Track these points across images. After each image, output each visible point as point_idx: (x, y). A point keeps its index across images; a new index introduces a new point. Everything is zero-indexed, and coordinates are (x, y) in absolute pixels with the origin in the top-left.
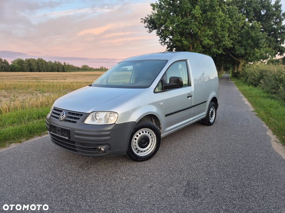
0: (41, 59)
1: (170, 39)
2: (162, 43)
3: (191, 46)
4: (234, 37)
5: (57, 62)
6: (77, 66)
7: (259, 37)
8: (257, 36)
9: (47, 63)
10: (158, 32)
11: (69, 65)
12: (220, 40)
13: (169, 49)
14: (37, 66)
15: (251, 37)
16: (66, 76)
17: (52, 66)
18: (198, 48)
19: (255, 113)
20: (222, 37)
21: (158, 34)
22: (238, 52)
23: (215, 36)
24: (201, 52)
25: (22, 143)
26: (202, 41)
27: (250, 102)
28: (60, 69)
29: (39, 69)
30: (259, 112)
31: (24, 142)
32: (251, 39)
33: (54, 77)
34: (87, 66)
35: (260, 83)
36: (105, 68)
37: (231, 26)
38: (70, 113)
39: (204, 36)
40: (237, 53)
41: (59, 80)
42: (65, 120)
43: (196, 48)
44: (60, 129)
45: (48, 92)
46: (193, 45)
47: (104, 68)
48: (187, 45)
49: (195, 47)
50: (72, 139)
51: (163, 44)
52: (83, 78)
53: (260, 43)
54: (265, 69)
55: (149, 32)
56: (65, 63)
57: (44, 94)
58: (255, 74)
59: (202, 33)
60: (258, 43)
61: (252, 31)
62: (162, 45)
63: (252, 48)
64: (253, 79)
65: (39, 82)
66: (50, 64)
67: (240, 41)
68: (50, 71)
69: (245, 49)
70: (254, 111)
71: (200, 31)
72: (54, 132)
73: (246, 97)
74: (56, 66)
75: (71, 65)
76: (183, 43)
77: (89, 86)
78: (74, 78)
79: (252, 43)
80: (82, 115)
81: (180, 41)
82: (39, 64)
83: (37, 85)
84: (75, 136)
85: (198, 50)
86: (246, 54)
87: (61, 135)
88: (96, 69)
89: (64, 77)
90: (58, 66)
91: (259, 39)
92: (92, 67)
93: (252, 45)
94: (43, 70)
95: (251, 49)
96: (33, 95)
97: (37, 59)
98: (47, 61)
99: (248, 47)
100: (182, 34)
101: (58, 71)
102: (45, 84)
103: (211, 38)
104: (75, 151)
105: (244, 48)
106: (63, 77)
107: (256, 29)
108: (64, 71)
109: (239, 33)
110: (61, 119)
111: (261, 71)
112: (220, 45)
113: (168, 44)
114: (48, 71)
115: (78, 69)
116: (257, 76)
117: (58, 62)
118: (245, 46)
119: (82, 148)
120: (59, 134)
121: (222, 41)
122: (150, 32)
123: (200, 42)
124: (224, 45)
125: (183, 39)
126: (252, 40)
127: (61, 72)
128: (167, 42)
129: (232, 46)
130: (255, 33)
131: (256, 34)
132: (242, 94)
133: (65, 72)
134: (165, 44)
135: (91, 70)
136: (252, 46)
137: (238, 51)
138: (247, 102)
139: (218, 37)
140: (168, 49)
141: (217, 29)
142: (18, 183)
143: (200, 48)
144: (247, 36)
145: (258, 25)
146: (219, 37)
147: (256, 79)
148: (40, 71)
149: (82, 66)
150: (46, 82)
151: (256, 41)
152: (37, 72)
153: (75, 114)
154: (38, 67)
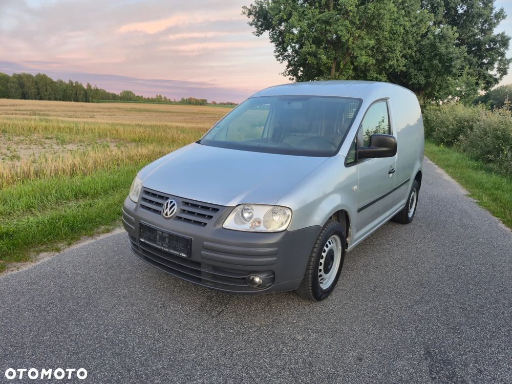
0: (44, 75)
1: (295, 51)
2: (278, 56)
3: (334, 66)
4: (407, 53)
5: (74, 82)
6: (111, 92)
7: (452, 56)
8: (450, 53)
9: (55, 83)
10: (273, 35)
11: (97, 90)
12: (384, 57)
13: (291, 68)
14: (35, 89)
15: (438, 55)
16: (93, 110)
17: (65, 90)
18: (347, 70)
19: (471, 199)
20: (388, 52)
21: (274, 40)
22: (414, 81)
23: (377, 49)
24: (350, 78)
25: (62, 252)
26: (357, 57)
27: (454, 178)
28: (80, 97)
29: (40, 94)
30: (480, 198)
31: (64, 249)
32: (438, 57)
33: (69, 111)
34: (131, 92)
35: (458, 140)
36: (165, 98)
37: (407, 32)
38: (187, 204)
39: (359, 47)
40: (412, 82)
41: (82, 118)
42: (177, 217)
43: (342, 70)
44: (167, 235)
45: (71, 142)
46: (338, 65)
47: (163, 97)
48: (327, 64)
49: (342, 67)
50: (195, 258)
51: (281, 58)
52: (126, 115)
53: (454, 67)
54: (467, 116)
55: (257, 34)
56: (89, 86)
57: (65, 146)
58: (448, 123)
59: (356, 42)
60: (451, 66)
61: (440, 43)
62: (279, 60)
63: (439, 74)
64: (444, 133)
65: (47, 121)
66: (60, 85)
67: (419, 60)
68: (60, 100)
69: (427, 77)
70: (468, 195)
71: (351, 39)
72: (150, 240)
73: (440, 166)
74: (71, 90)
75: (101, 90)
76: (320, 58)
77: (196, 142)
78: (108, 114)
79: (440, 65)
80: (216, 210)
81: (314, 55)
82: (39, 84)
83: (46, 128)
84: (202, 252)
85: (346, 73)
86: (428, 84)
87: (169, 247)
88: (148, 99)
89: (89, 112)
90: (75, 90)
91: (451, 58)
92: (140, 95)
93: (439, 69)
94: (48, 96)
95: (437, 77)
96: (44, 148)
97: (35, 76)
98: (55, 80)
99: (432, 73)
100: (317, 42)
101: (76, 100)
102: (62, 125)
103: (370, 52)
104: (199, 280)
105: (425, 74)
106: (86, 112)
107: (449, 40)
108: (87, 101)
109: (417, 45)
110: (169, 214)
111: (460, 118)
112: (385, 67)
113: (290, 59)
114: (56, 99)
115: (113, 98)
116: (451, 127)
117: (76, 83)
118: (426, 70)
119: (214, 277)
120: (162, 246)
121: (388, 59)
122: (259, 33)
123: (350, 58)
124: (391, 66)
125: (321, 51)
126: (441, 60)
127: (82, 102)
128: (288, 56)
129: (404, 69)
130: (447, 48)
131: (449, 50)
132: (431, 160)
133: (89, 102)
134: (283, 59)
135: (139, 100)
136: (440, 72)
137: (414, 78)
138: (447, 177)
139: (381, 52)
140: (289, 69)
141: (383, 36)
142: (89, 346)
143: (351, 70)
144: (432, 52)
145: (452, 33)
146: (383, 51)
147: (450, 133)
148: (41, 99)
149: (121, 92)
150: (63, 122)
151: (447, 63)
152: (35, 99)
153: (198, 206)
154: (37, 91)
